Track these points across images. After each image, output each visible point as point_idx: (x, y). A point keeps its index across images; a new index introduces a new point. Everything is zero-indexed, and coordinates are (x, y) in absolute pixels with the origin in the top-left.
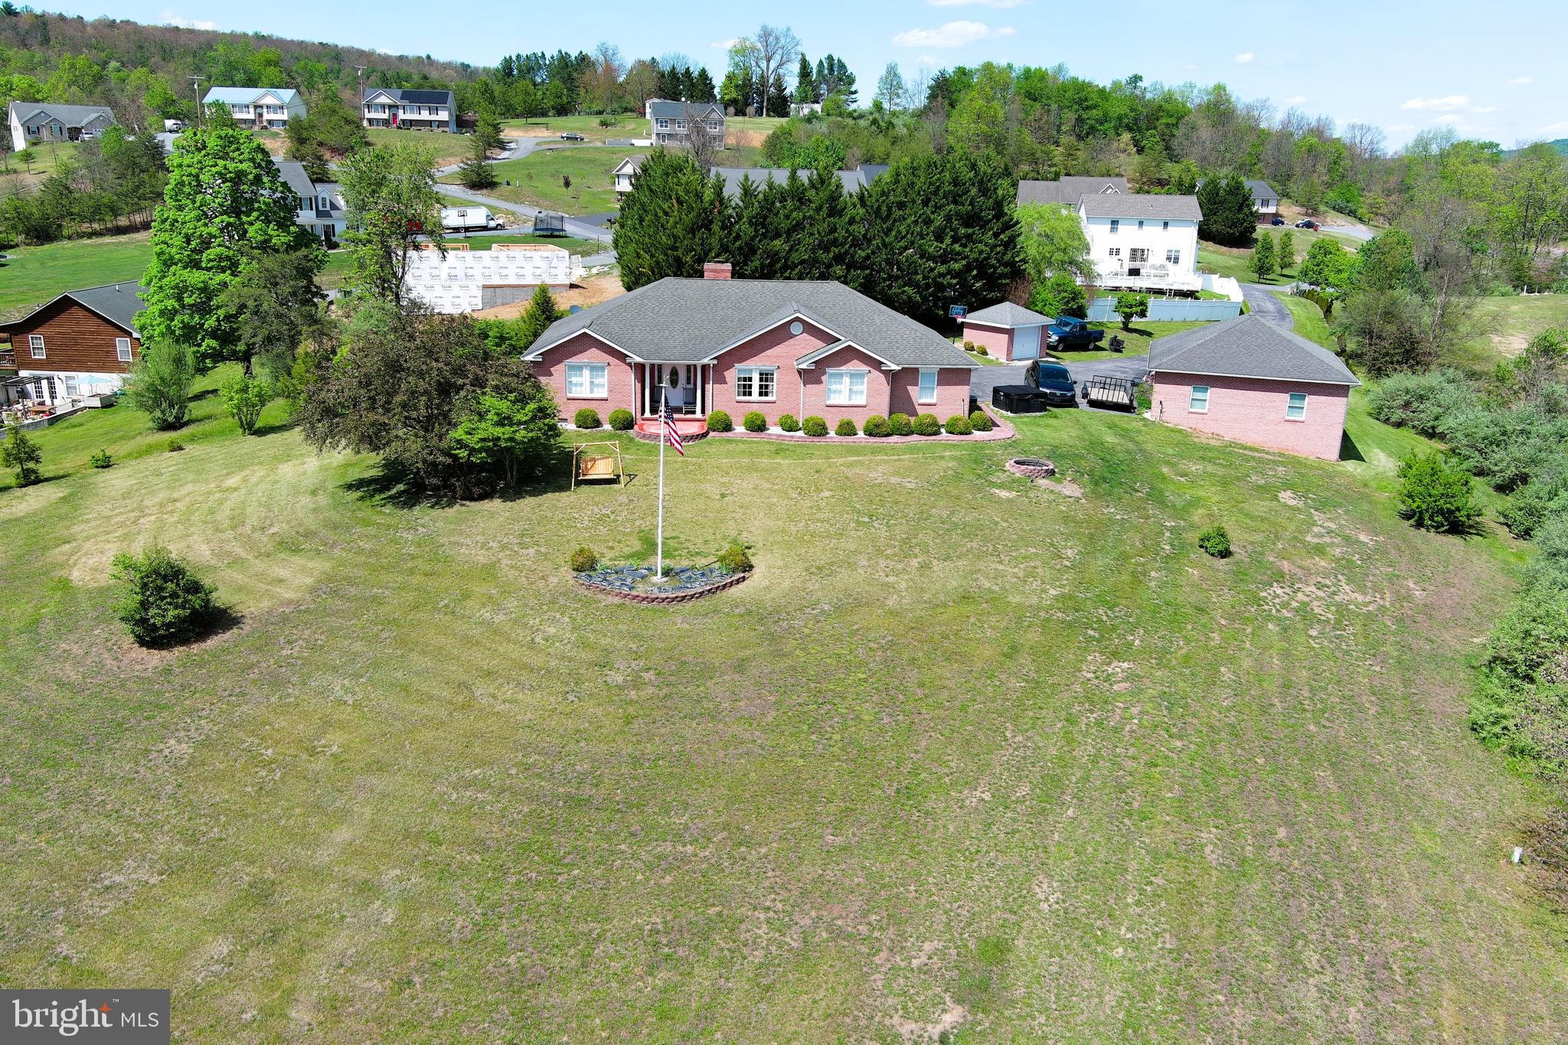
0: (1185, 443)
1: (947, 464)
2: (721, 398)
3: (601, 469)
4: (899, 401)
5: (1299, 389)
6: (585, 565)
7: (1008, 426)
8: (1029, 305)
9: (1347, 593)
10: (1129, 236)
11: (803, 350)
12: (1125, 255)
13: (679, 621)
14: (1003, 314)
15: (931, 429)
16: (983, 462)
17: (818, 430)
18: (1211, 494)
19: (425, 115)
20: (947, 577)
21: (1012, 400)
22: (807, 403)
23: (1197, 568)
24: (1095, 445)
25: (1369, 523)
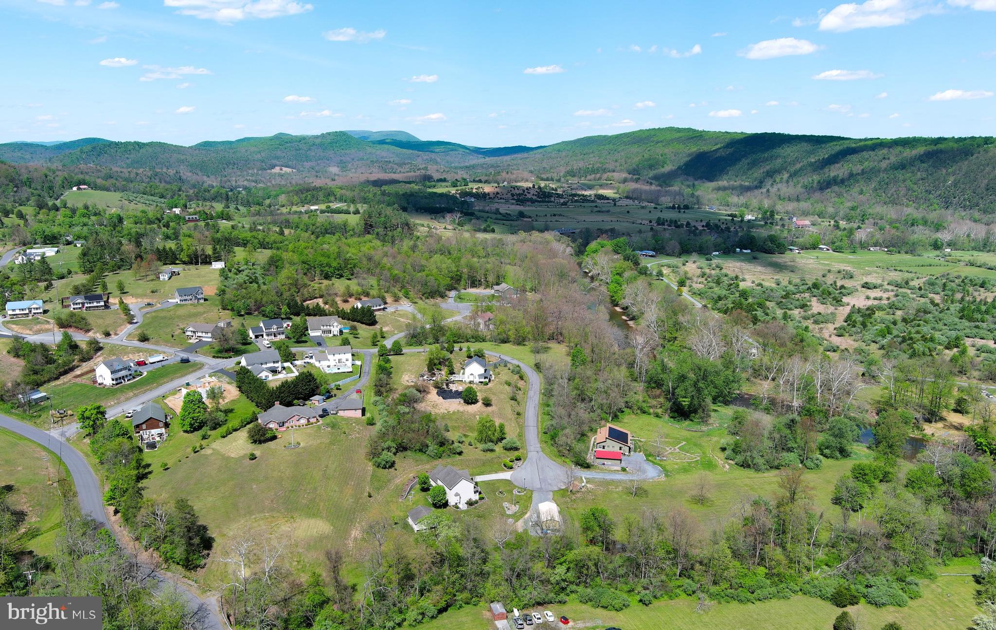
0: (343, 418)
1: (315, 429)
2: (286, 425)
3: (280, 436)
4: (308, 421)
5: (356, 410)
6: (285, 447)
7: (321, 421)
8: (319, 395)
9: (357, 435)
10: (337, 357)
11: (297, 418)
12: (337, 361)
13: (297, 450)
14: (317, 397)
15: (312, 424)
16: (319, 427)
17: (299, 426)
18: (345, 426)
19: (95, 304)
20: (319, 441)
21: (321, 416)
22: (298, 423)
23: (343, 435)
24: (332, 422)
25: (362, 426)
